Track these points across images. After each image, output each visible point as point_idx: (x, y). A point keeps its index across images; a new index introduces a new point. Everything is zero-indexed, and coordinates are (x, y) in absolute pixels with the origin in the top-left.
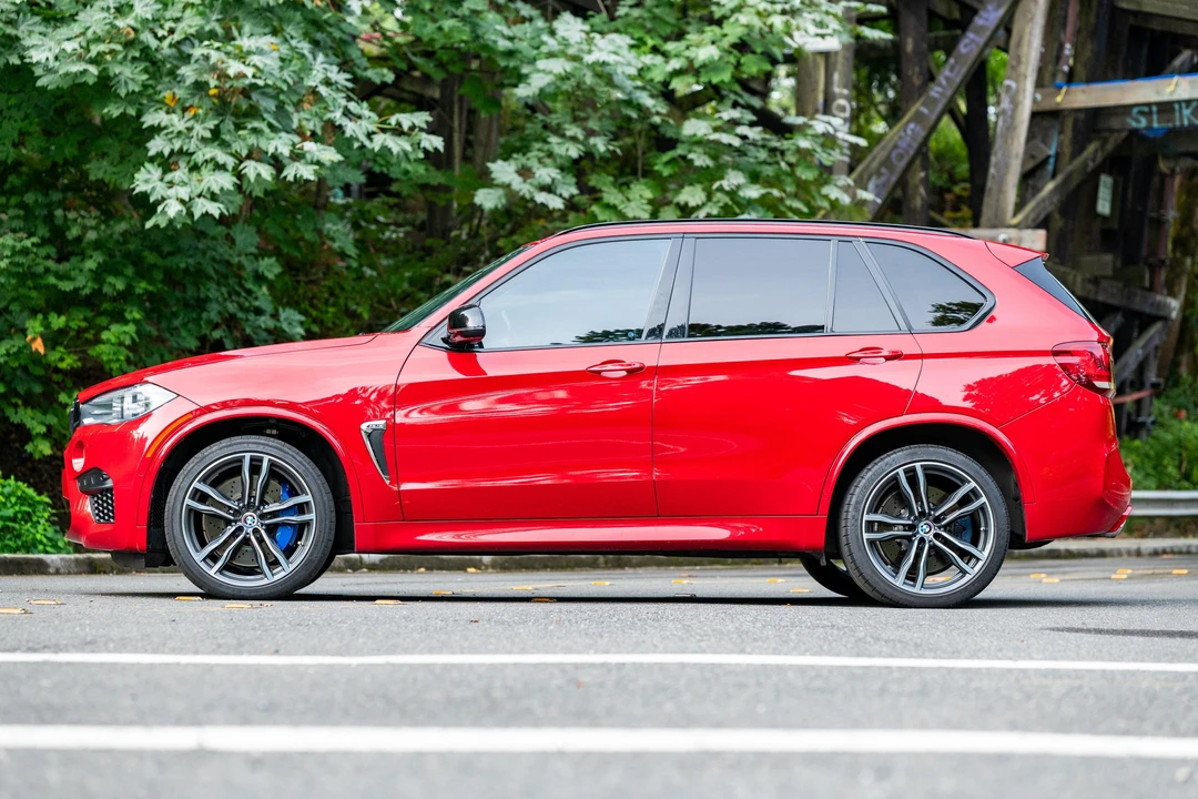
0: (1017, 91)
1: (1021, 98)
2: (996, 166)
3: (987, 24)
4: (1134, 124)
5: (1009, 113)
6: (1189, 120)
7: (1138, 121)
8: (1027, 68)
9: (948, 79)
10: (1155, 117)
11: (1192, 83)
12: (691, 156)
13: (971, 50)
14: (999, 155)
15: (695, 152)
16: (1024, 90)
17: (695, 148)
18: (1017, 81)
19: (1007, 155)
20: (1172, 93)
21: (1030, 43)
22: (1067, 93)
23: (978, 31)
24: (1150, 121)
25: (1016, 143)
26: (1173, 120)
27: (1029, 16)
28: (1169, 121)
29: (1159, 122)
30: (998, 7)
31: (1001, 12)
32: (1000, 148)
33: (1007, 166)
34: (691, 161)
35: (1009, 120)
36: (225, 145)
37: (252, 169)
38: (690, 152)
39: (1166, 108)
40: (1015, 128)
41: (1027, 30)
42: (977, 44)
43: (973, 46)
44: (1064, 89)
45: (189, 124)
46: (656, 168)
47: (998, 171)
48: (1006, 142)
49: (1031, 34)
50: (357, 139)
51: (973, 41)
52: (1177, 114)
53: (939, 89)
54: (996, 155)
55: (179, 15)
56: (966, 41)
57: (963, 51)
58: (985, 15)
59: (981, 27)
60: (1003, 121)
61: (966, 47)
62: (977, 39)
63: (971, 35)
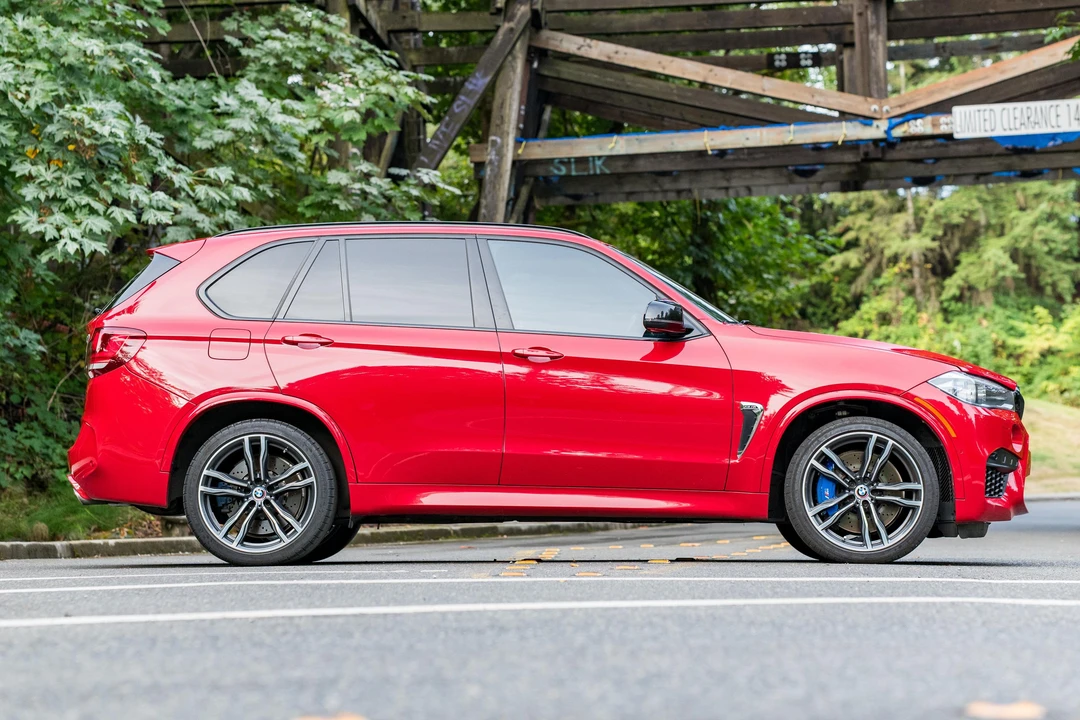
0: (502, 146)
1: (505, 150)
2: (486, 206)
3: (476, 88)
4: (556, 172)
5: (496, 164)
6: (601, 170)
7: (559, 169)
8: (509, 127)
9: (444, 133)
10: (573, 166)
11: (627, 140)
12: (335, 202)
13: (463, 111)
14: (489, 198)
15: (336, 198)
16: (507, 145)
17: (336, 195)
18: (501, 138)
19: (495, 199)
20: (613, 148)
21: (510, 105)
22: (525, 146)
23: (469, 94)
24: (569, 170)
25: (502, 189)
26: (587, 169)
27: (510, 83)
28: (584, 170)
29: (577, 171)
30: (485, 75)
31: (488, 79)
32: (490, 192)
33: (495, 207)
34: (337, 206)
35: (496, 170)
36: (94, 194)
37: (119, 213)
38: (332, 198)
39: (582, 161)
40: (501, 177)
41: (509, 95)
42: (469, 105)
43: (464, 106)
44: (524, 143)
45: (57, 174)
46: (299, 210)
47: (489, 212)
48: (494, 187)
49: (511, 98)
50: (184, 190)
51: (464, 103)
52: (591, 165)
53: (437, 142)
54: (485, 198)
55: (32, 80)
56: (459, 102)
57: (457, 111)
58: (474, 81)
59: (471, 91)
60: (491, 170)
61: (458, 107)
62: (468, 101)
63: (463, 98)
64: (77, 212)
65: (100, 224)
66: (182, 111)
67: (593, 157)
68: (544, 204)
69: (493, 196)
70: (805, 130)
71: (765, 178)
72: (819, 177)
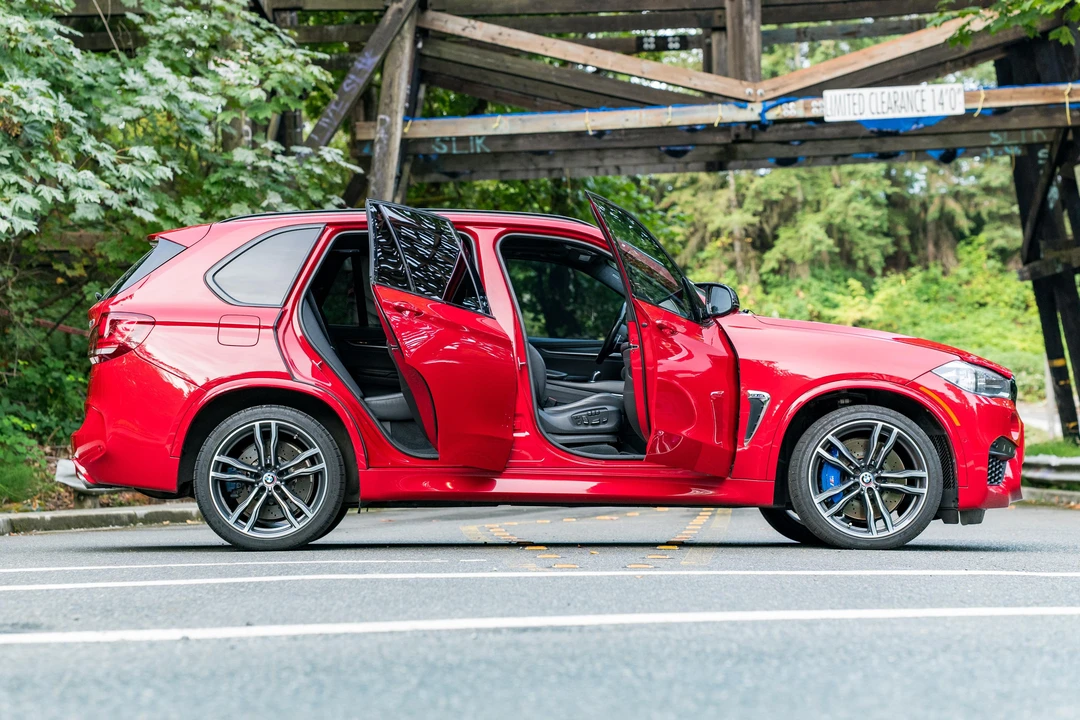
0: (391, 125)
1: (393, 130)
2: (375, 184)
3: (366, 68)
4: (438, 150)
5: (385, 142)
6: (481, 148)
7: (441, 148)
8: (397, 106)
9: (333, 111)
10: (454, 145)
11: (511, 121)
12: (241, 179)
13: (353, 89)
14: (378, 175)
15: (242, 175)
16: (396, 124)
17: (242, 172)
18: (390, 116)
19: (384, 176)
20: (496, 129)
21: (399, 84)
22: (411, 125)
23: (359, 73)
24: (450, 148)
25: (390, 166)
26: (468, 148)
27: (398, 63)
28: (465, 148)
29: (458, 149)
30: (374, 55)
31: (377, 58)
32: (379, 170)
33: (385, 185)
34: (242, 184)
35: (385, 149)
38: (238, 175)
39: (463, 140)
40: (390, 155)
41: (397, 75)
42: (358, 84)
43: (354, 85)
44: (410, 122)
47: (378, 189)
48: (383, 165)
49: (399, 78)
50: (108, 169)
51: (354, 82)
52: (472, 143)
53: (327, 120)
54: (375, 175)
56: (348, 81)
57: (346, 89)
58: (363, 61)
59: (360, 70)
60: (381, 148)
61: (348, 86)
62: (358, 80)
63: (352, 77)
64: (6, 190)
65: (29, 203)
66: (90, 88)
67: (474, 137)
68: (419, 181)
69: (382, 175)
70: (684, 113)
71: (636, 157)
72: (687, 158)
